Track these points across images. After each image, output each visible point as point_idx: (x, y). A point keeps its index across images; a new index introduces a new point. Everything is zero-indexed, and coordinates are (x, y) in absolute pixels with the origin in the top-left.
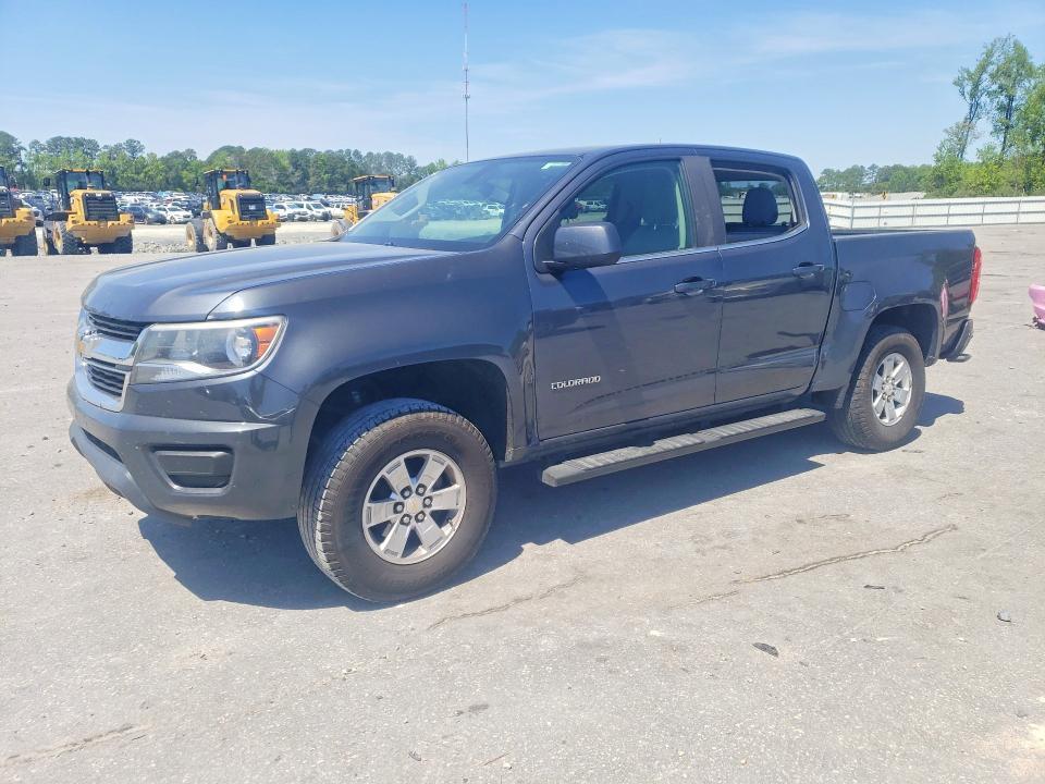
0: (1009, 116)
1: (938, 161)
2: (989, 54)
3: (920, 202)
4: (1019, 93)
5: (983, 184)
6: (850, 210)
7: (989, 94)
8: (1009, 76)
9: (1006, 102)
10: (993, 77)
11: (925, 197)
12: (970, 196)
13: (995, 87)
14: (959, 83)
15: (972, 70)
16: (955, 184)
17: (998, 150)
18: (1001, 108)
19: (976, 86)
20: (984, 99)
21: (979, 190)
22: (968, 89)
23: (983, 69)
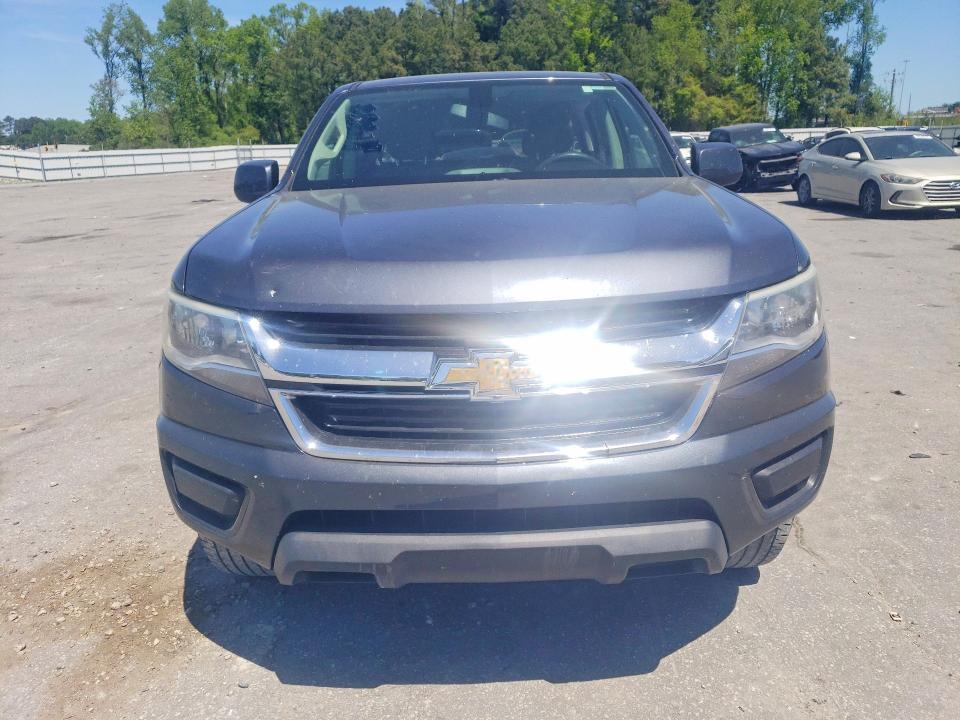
0: (141, 76)
1: (93, 115)
2: (110, 18)
3: (84, 154)
4: (145, 58)
5: (140, 137)
6: (39, 162)
7: (119, 55)
8: (132, 41)
9: (135, 64)
10: (119, 40)
11: (90, 149)
12: (133, 148)
13: (122, 50)
14: (89, 42)
15: (99, 30)
16: (115, 137)
17: (141, 108)
18: (133, 69)
19: (106, 46)
20: (116, 60)
21: (139, 142)
22: (100, 48)
23: (108, 29)
